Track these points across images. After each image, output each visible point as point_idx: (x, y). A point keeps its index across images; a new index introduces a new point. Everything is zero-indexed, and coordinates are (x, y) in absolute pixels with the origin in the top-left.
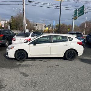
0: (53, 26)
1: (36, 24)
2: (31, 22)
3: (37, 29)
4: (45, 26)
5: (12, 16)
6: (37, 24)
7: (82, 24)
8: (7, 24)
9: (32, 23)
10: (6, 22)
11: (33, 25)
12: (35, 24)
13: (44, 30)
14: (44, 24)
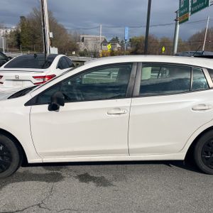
0: (122, 42)
1: (82, 36)
2: (68, 32)
3: (85, 50)
4: (105, 43)
5: (22, 17)
6: (85, 36)
7: (194, 36)
8: (10, 36)
9: (72, 34)
10: (9, 31)
11: (75, 38)
12: (79, 37)
13: (100, 51)
14: (101, 38)
